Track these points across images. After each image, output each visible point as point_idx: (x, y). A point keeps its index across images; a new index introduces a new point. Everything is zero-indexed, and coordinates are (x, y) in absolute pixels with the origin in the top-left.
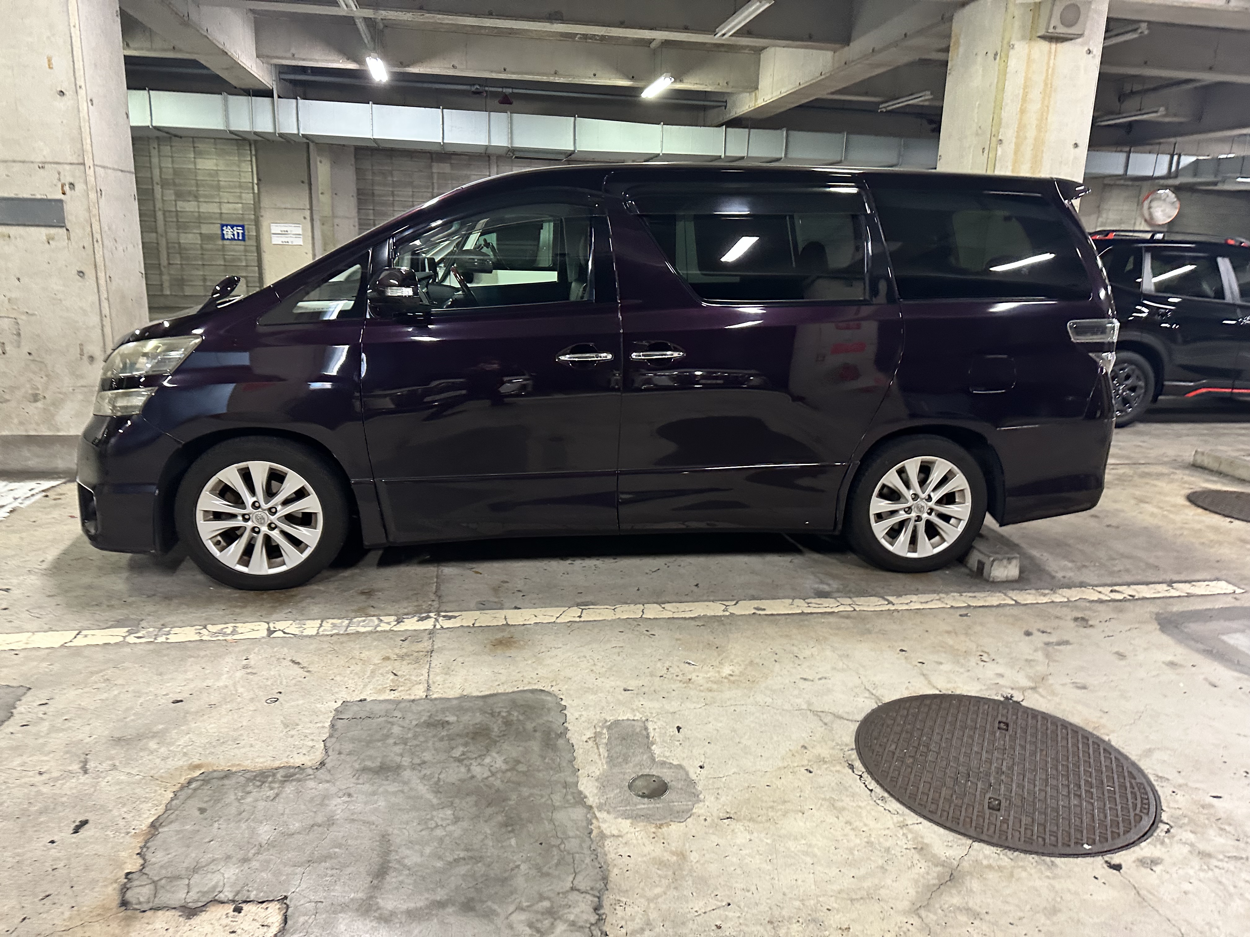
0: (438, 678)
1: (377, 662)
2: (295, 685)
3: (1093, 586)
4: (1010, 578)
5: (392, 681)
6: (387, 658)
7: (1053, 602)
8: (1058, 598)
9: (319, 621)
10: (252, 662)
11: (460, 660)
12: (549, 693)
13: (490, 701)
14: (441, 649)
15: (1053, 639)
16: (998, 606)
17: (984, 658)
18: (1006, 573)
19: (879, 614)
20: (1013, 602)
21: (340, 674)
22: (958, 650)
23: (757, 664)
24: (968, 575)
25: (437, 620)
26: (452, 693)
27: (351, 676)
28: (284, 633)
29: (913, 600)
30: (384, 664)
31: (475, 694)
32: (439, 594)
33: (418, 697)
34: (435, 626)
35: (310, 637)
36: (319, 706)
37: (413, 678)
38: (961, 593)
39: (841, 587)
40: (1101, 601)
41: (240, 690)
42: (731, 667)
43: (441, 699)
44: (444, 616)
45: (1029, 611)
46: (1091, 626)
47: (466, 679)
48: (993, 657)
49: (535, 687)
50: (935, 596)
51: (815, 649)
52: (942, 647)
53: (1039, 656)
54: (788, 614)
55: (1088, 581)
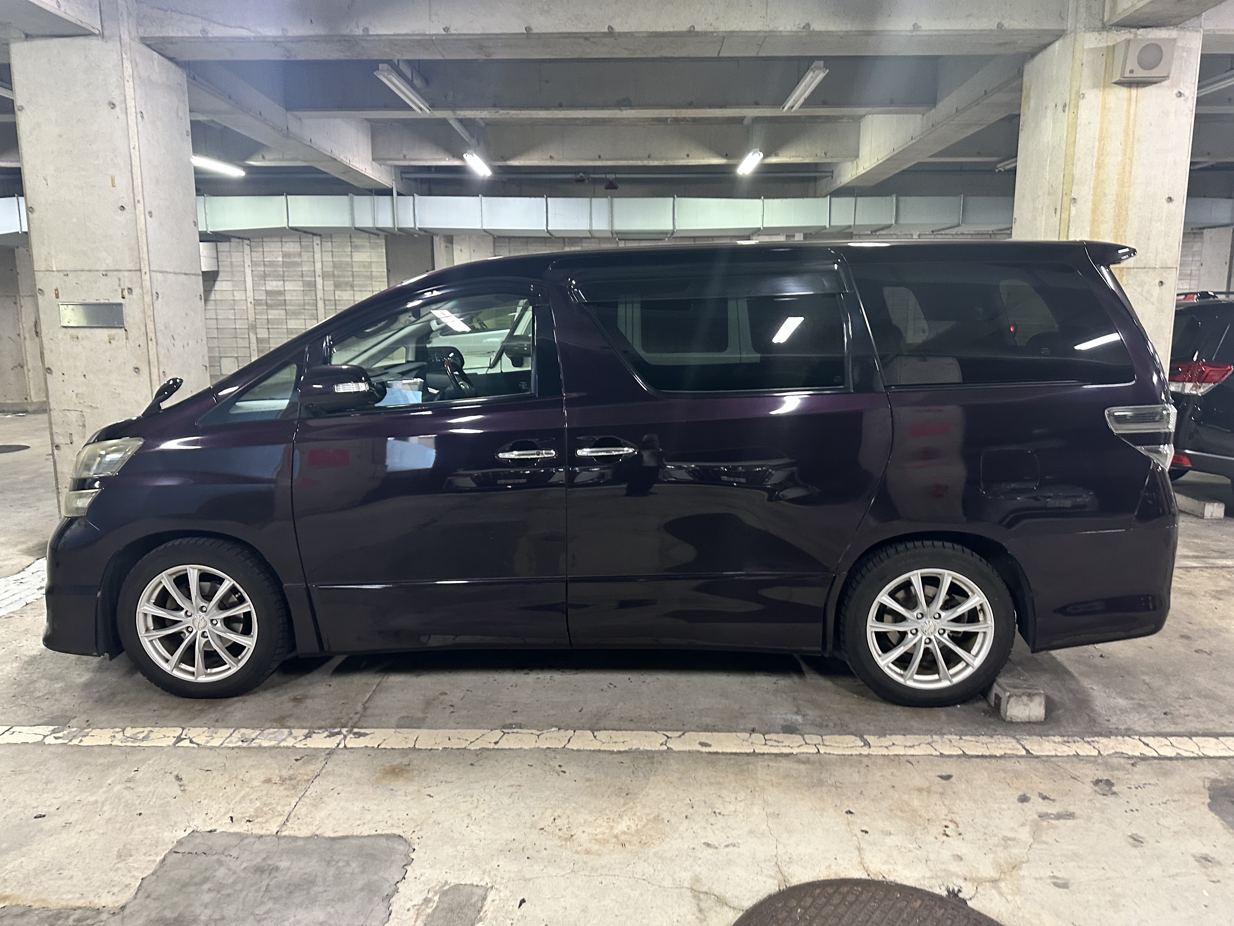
0: (304, 810)
1: (256, 783)
2: (161, 806)
3: (1141, 734)
4: (1033, 719)
5: (256, 810)
6: (268, 781)
7: (1078, 754)
8: (1085, 749)
9: (232, 731)
10: (139, 775)
11: (340, 788)
12: (406, 841)
13: (337, 846)
14: (328, 773)
15: (1053, 809)
16: (1001, 757)
17: (948, 831)
18: (1027, 713)
19: (845, 759)
20: (1024, 752)
21: (211, 796)
22: (920, 816)
23: (663, 819)
24: (984, 711)
25: (345, 737)
26: (306, 831)
27: (221, 799)
28: (191, 742)
29: (896, 743)
30: (262, 788)
31: (326, 835)
32: (367, 705)
33: (269, 832)
34: (338, 744)
35: (212, 748)
36: (166, 834)
37: (279, 808)
38: (961, 734)
39: (818, 720)
40: (1144, 758)
41: (106, 807)
42: (629, 823)
43: (290, 837)
44: (355, 734)
45: (1039, 766)
46: (1114, 793)
47: (330, 814)
48: (960, 830)
49: (393, 832)
50: (928, 738)
51: (742, 804)
52: (902, 811)
53: (1024, 834)
54: (735, 754)
55: (1138, 728)
